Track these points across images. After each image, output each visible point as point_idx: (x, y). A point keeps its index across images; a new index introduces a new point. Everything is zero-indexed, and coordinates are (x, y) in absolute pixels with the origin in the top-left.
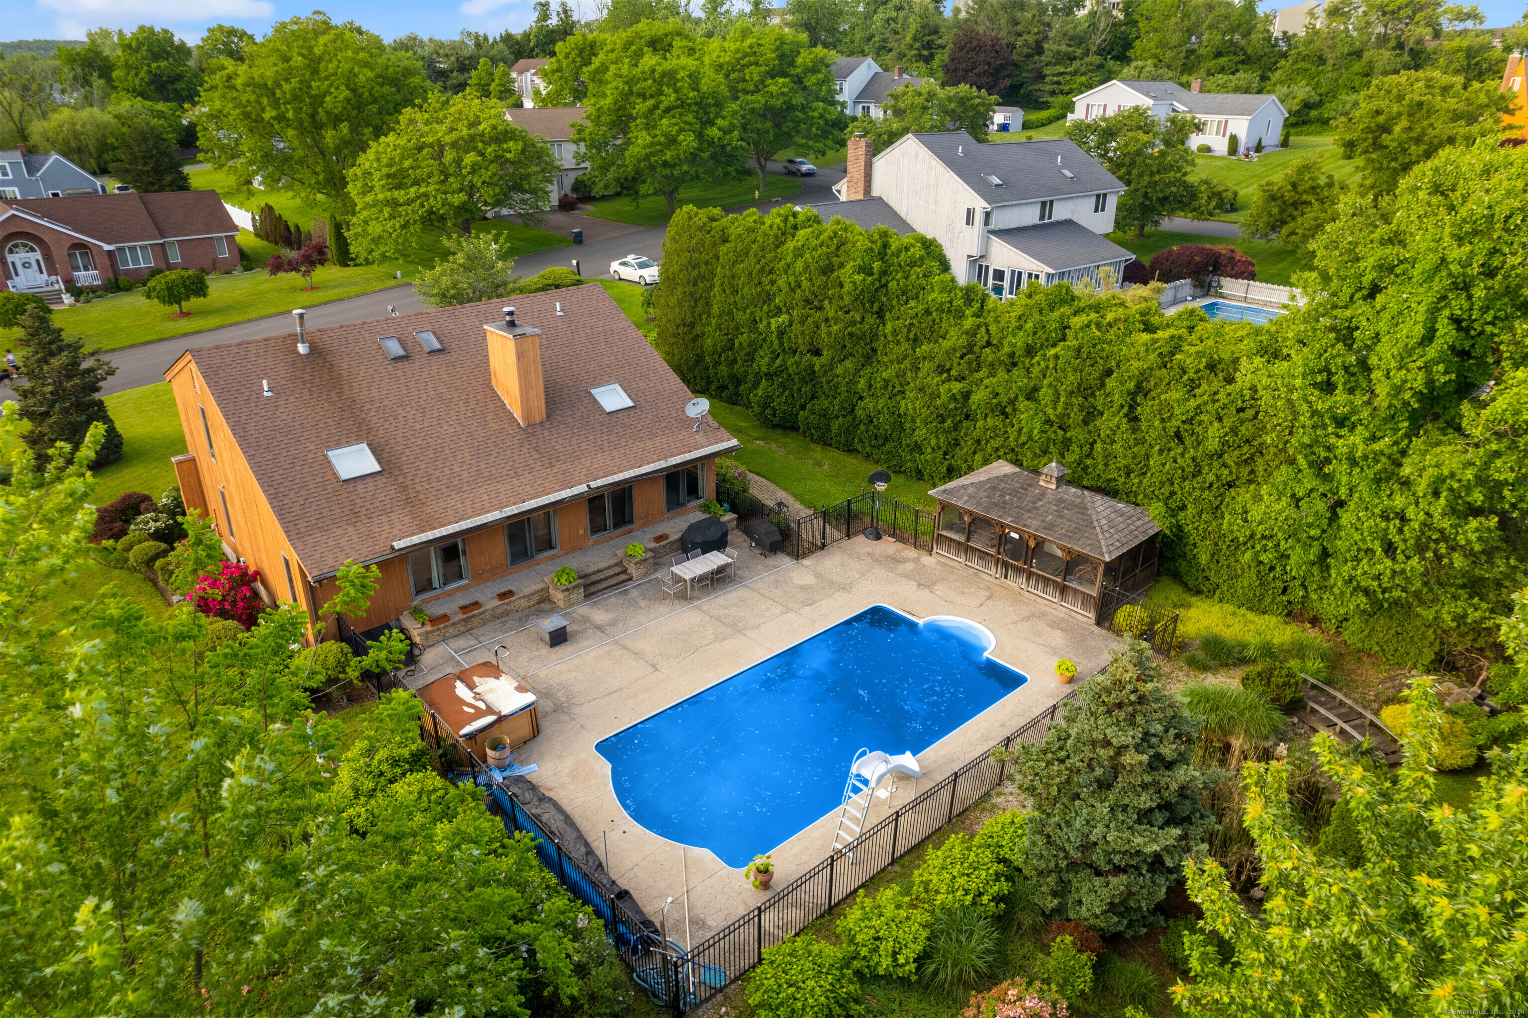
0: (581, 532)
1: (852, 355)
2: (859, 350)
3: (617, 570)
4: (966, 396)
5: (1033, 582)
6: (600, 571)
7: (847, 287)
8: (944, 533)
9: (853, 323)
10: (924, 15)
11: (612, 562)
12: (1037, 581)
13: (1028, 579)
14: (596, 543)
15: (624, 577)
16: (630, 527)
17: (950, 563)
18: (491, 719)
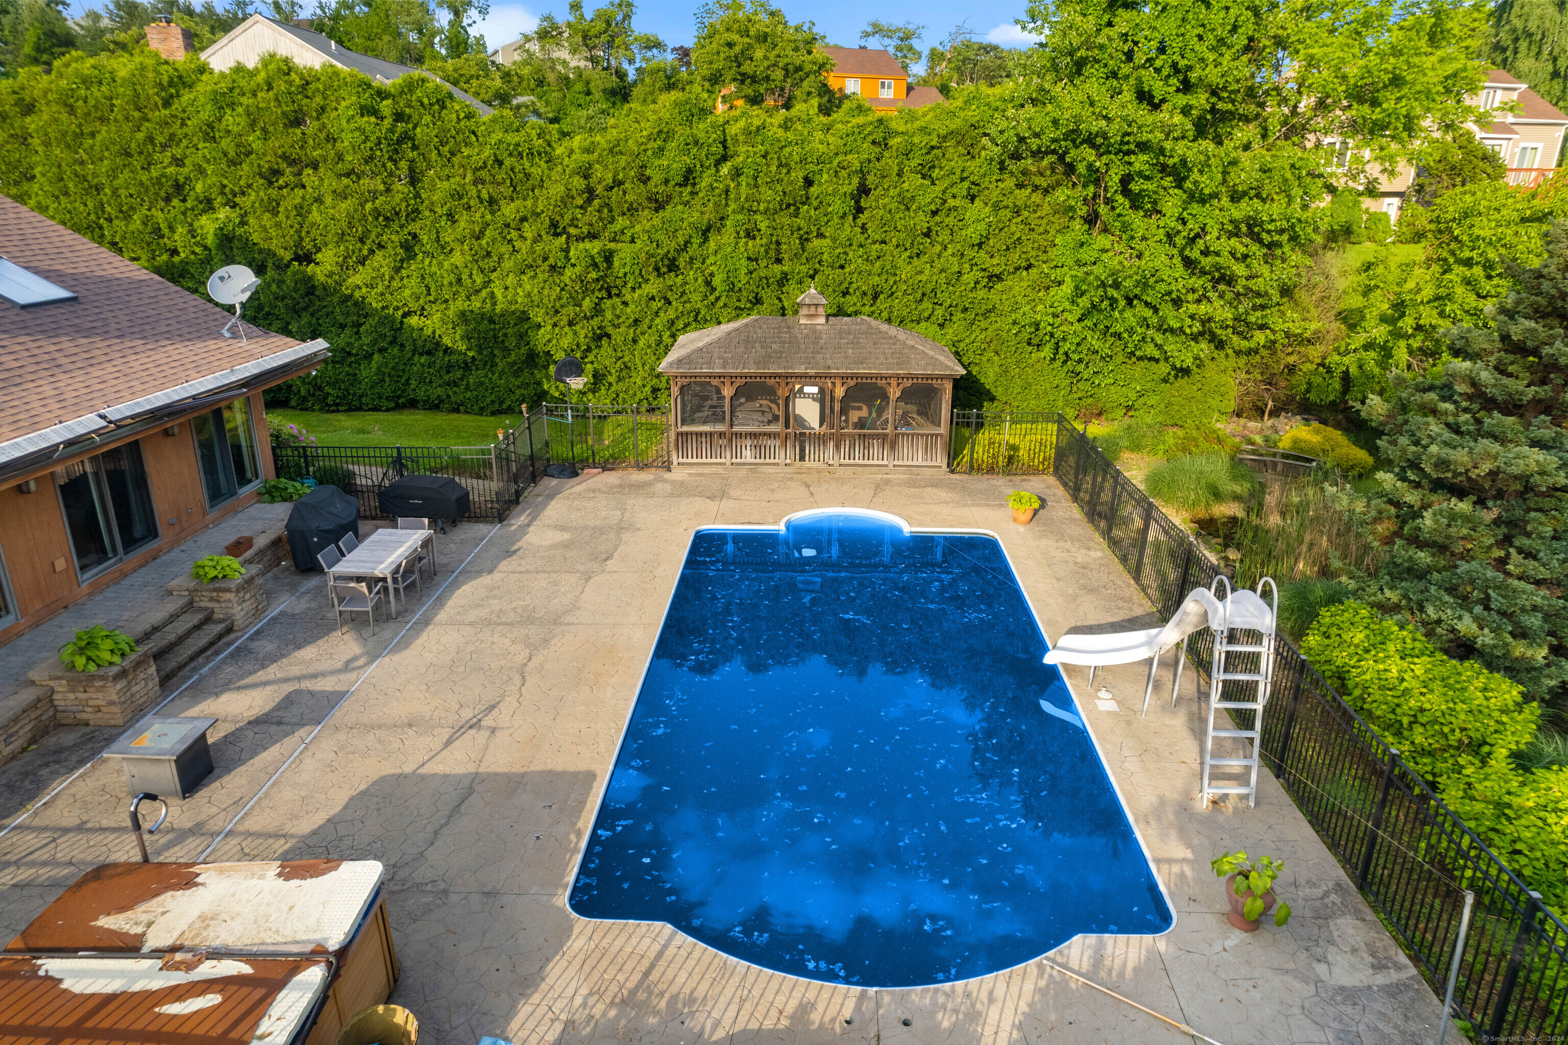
0: (60, 564)
1: (381, 246)
2: (393, 238)
3: (191, 620)
4: (608, 257)
5: (845, 448)
6: (155, 629)
7: (347, 140)
8: (685, 429)
9: (375, 195)
10: (42, 19)
11: (172, 606)
12: (852, 446)
13: (837, 447)
14: (97, 589)
15: (215, 629)
16: (154, 545)
17: (706, 470)
18: (315, 975)
